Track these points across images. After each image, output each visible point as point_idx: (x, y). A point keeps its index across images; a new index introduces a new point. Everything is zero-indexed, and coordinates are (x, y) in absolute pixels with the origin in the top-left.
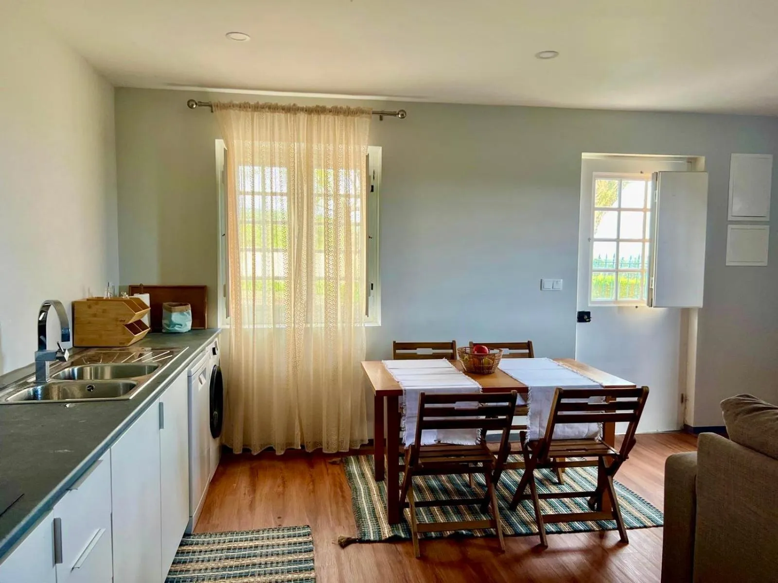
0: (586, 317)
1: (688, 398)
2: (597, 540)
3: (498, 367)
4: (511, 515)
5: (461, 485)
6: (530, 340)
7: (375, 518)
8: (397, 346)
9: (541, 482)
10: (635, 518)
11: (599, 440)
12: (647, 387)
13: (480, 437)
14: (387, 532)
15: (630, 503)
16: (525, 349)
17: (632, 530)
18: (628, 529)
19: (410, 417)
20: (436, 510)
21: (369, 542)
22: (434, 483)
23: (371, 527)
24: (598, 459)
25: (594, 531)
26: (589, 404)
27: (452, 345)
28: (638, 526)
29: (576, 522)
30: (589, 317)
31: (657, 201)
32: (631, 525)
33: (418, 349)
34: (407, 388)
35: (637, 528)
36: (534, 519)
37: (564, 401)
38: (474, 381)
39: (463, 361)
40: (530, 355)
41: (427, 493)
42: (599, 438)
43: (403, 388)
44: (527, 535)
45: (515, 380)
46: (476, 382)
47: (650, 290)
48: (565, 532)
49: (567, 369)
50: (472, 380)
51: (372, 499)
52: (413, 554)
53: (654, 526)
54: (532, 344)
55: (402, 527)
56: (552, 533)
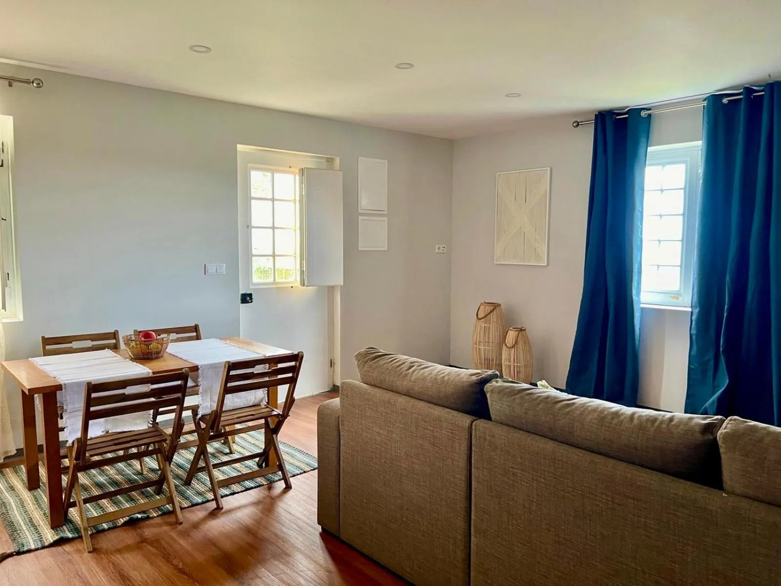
0: (248, 298)
1: (335, 361)
2: (266, 493)
3: (167, 351)
4: (186, 490)
5: (131, 474)
6: (196, 323)
7: (33, 527)
8: (46, 341)
9: (213, 455)
10: (297, 467)
11: (265, 405)
12: (302, 352)
13: (152, 420)
14: (50, 536)
15: (292, 456)
16: (193, 332)
17: (295, 477)
18: (291, 477)
19: (71, 412)
20: (106, 503)
21: (29, 551)
22: (101, 479)
23: (29, 537)
24: (264, 422)
25: (263, 485)
26: (255, 373)
27: (115, 335)
28: (299, 473)
29: (246, 481)
30: (251, 299)
31: (304, 193)
32: (294, 473)
33: (73, 342)
34: (66, 382)
35: (298, 475)
36: (209, 488)
37: (232, 373)
38: (143, 366)
39: (130, 348)
40: (198, 338)
41: (94, 489)
42: (264, 403)
43: (62, 383)
44: (203, 503)
45: (185, 360)
46: (145, 367)
47: (302, 272)
48: (238, 493)
49: (233, 346)
50: (141, 366)
51: (27, 509)
52: (85, 550)
53: (312, 470)
54: (199, 327)
55: (67, 528)
56: (227, 496)
